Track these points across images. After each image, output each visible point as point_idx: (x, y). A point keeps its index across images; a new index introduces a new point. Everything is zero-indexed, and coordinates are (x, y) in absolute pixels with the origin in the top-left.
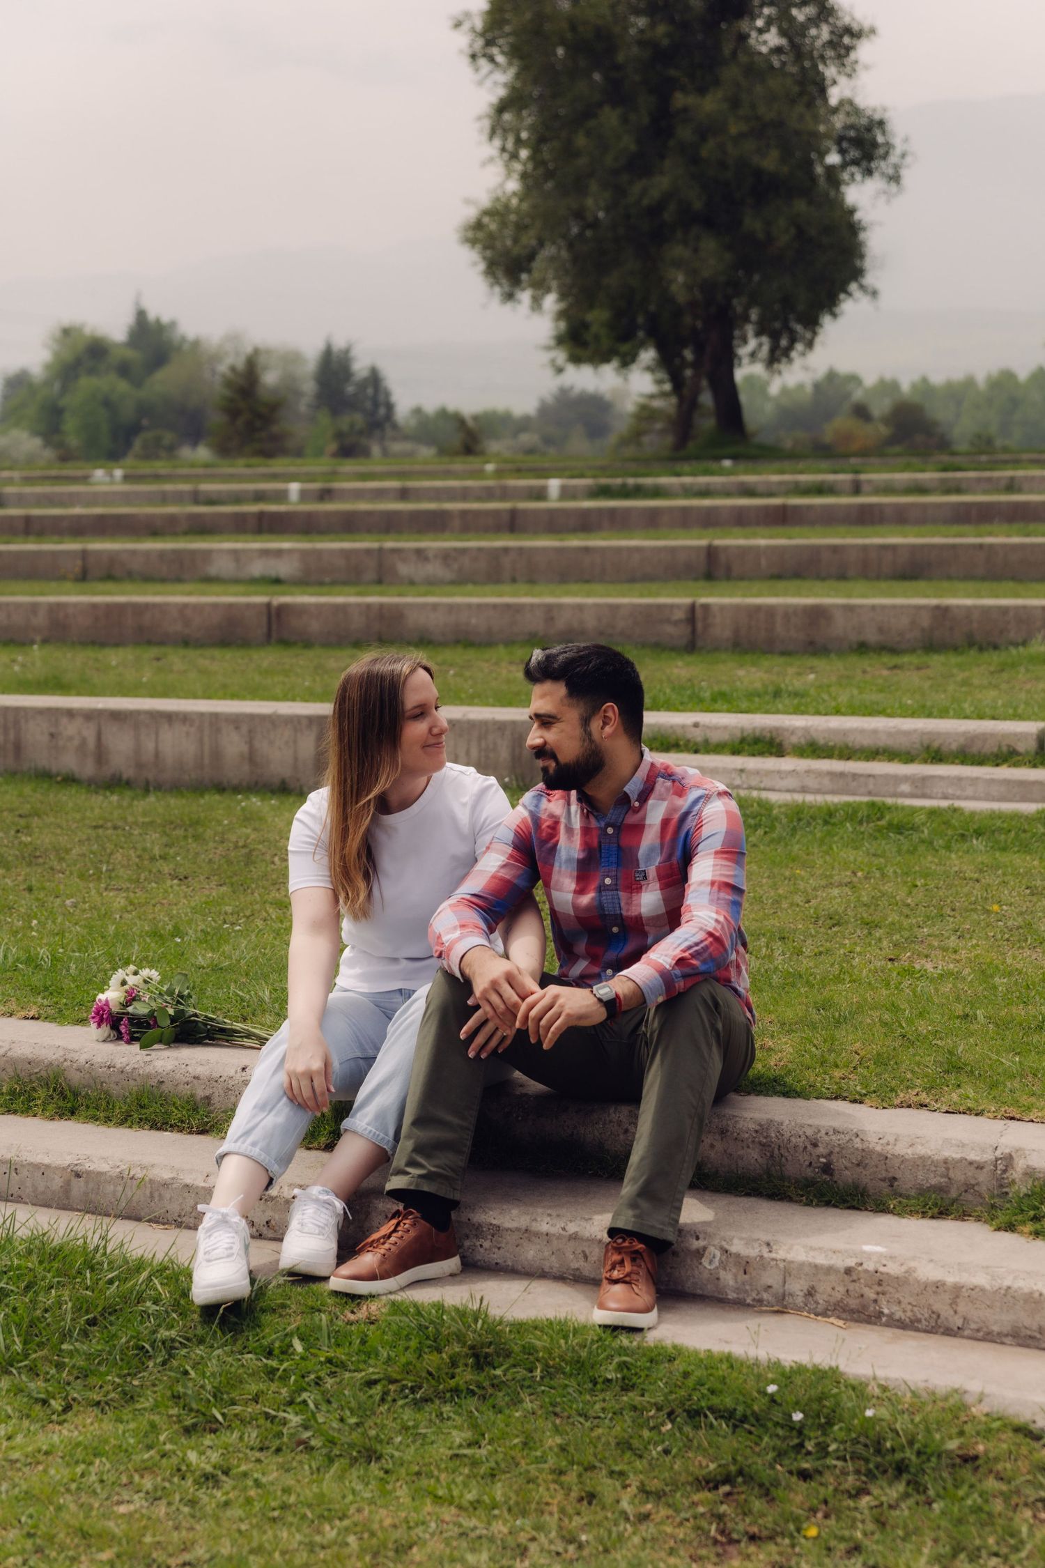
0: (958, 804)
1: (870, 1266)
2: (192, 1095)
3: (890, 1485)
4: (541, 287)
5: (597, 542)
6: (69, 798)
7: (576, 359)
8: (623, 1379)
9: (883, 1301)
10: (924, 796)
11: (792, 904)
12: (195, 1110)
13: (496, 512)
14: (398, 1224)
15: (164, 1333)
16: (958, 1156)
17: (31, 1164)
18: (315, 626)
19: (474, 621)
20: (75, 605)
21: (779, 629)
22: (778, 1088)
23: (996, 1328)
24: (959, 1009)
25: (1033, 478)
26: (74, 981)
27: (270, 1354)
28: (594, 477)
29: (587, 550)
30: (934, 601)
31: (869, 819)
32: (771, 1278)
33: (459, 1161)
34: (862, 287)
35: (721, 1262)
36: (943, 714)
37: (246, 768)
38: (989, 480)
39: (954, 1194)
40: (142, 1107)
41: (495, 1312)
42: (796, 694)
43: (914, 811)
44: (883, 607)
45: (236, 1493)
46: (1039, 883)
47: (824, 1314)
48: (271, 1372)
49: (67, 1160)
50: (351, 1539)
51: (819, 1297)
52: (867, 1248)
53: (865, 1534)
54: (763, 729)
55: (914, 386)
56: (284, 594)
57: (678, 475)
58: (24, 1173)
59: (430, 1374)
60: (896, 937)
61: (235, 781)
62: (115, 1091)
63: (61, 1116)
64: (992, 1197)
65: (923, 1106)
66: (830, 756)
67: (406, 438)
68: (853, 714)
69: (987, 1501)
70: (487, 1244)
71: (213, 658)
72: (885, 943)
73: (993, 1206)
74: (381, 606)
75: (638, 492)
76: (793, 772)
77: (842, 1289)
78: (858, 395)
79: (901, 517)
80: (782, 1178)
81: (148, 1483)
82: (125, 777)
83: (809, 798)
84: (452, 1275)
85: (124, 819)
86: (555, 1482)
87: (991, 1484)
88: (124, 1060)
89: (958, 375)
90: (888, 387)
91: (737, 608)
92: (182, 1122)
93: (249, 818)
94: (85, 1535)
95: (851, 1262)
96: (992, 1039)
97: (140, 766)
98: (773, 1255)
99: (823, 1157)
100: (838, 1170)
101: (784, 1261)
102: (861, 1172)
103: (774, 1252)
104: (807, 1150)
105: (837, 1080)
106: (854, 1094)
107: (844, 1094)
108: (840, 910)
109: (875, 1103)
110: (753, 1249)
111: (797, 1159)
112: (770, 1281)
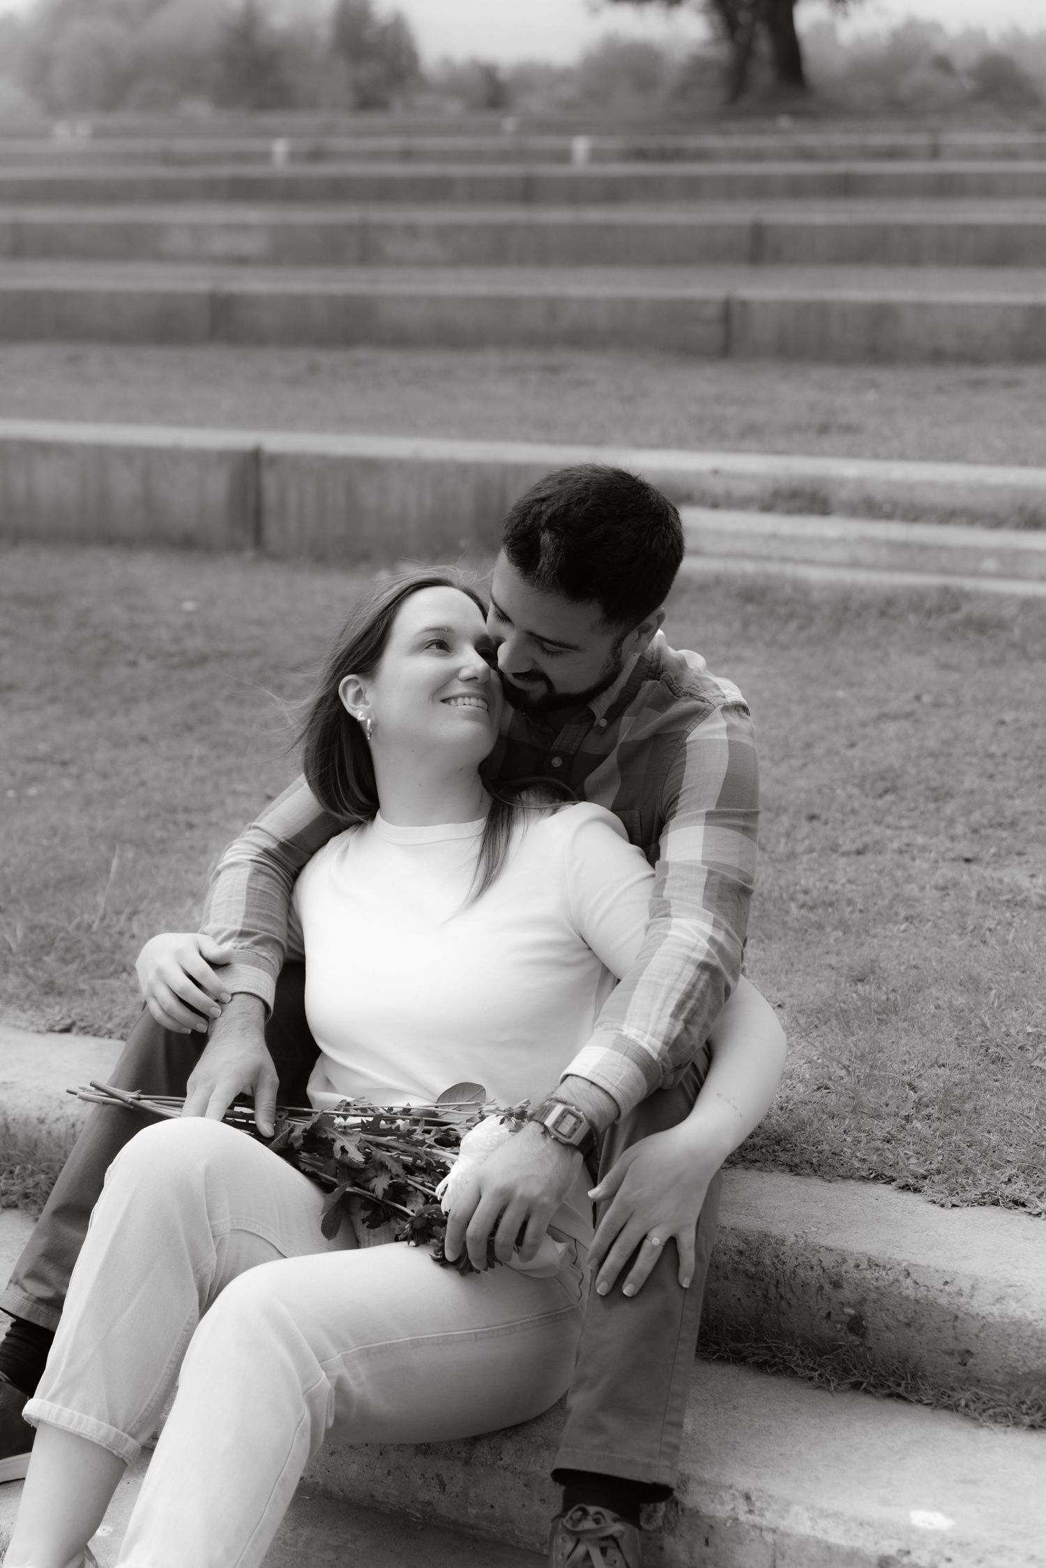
1: (923, 1557)
5: (619, 216)
10: (1016, 578)
11: (829, 751)
13: (508, 180)
18: (268, 319)
21: (834, 331)
22: (783, 1157)
28: (626, 135)
29: (608, 228)
31: (940, 610)
32: (750, 1558)
43: (1000, 599)
44: (965, 305)
52: (918, 1518)
54: (802, 480)
55: (1002, 35)
56: (235, 279)
57: (726, 135)
60: (976, 816)
65: (1018, 1203)
66: (889, 516)
67: (433, 92)
68: (923, 458)
72: (959, 829)
75: (678, 155)
76: (842, 541)
78: (940, 46)
79: (987, 188)
80: (781, 1335)
90: (974, 37)
91: (783, 303)
95: (889, 1547)
97: (8, 509)
98: (755, 1519)
99: (849, 1305)
100: (874, 1329)
101: (774, 1531)
102: (913, 1337)
103: (757, 1512)
104: (824, 1292)
105: (878, 1144)
106: (906, 1173)
107: (889, 1173)
108: (897, 765)
109: (941, 1196)
110: (722, 1504)
111: (807, 1304)
112: (749, 1563)
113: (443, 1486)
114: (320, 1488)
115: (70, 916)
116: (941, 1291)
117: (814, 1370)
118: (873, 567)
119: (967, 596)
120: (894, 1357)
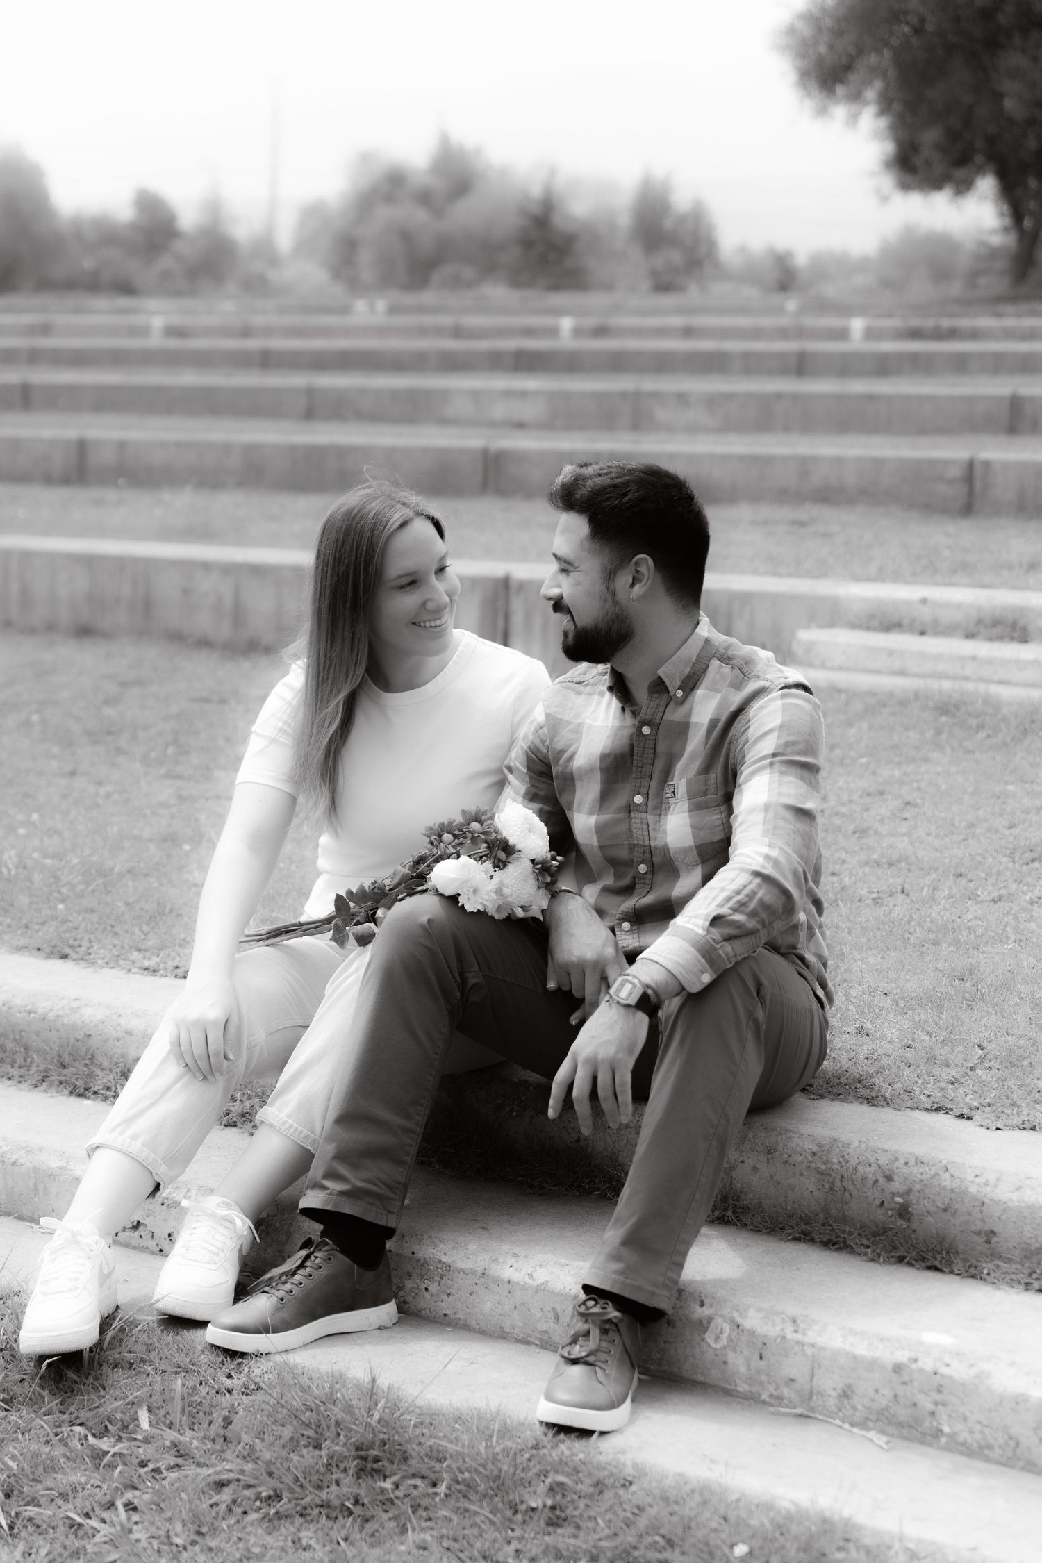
1: (927, 1364)
5: (883, 388)
7: (905, 186)
8: (553, 1508)
9: (943, 1413)
11: (989, 830)
13: (782, 356)
18: (536, 476)
22: (863, 1092)
27: (105, 1430)
28: (905, 317)
29: (871, 398)
32: (794, 1368)
35: (730, 1339)
40: (64, 1067)
41: (409, 1392)
47: (863, 1424)
48: (98, 1455)
51: (857, 1401)
52: (929, 1337)
56: (505, 439)
57: (1000, 316)
59: (297, 1480)
67: (732, 279)
70: (433, 1288)
75: (952, 334)
77: (887, 1392)
80: (844, 1219)
82: (264, 641)
85: (236, 691)
91: (1024, 464)
92: (108, 1089)
95: (902, 1357)
97: (280, 628)
98: (799, 1337)
99: (899, 1195)
100: (918, 1215)
101: (813, 1346)
102: (949, 1220)
103: (800, 1332)
104: (879, 1184)
105: (943, 1085)
106: (962, 1105)
107: (949, 1106)
109: (987, 1121)
110: (774, 1325)
111: (865, 1195)
112: (793, 1373)
113: (557, 1317)
114: (461, 1323)
116: (972, 1182)
117: (868, 1247)
120: (933, 1237)
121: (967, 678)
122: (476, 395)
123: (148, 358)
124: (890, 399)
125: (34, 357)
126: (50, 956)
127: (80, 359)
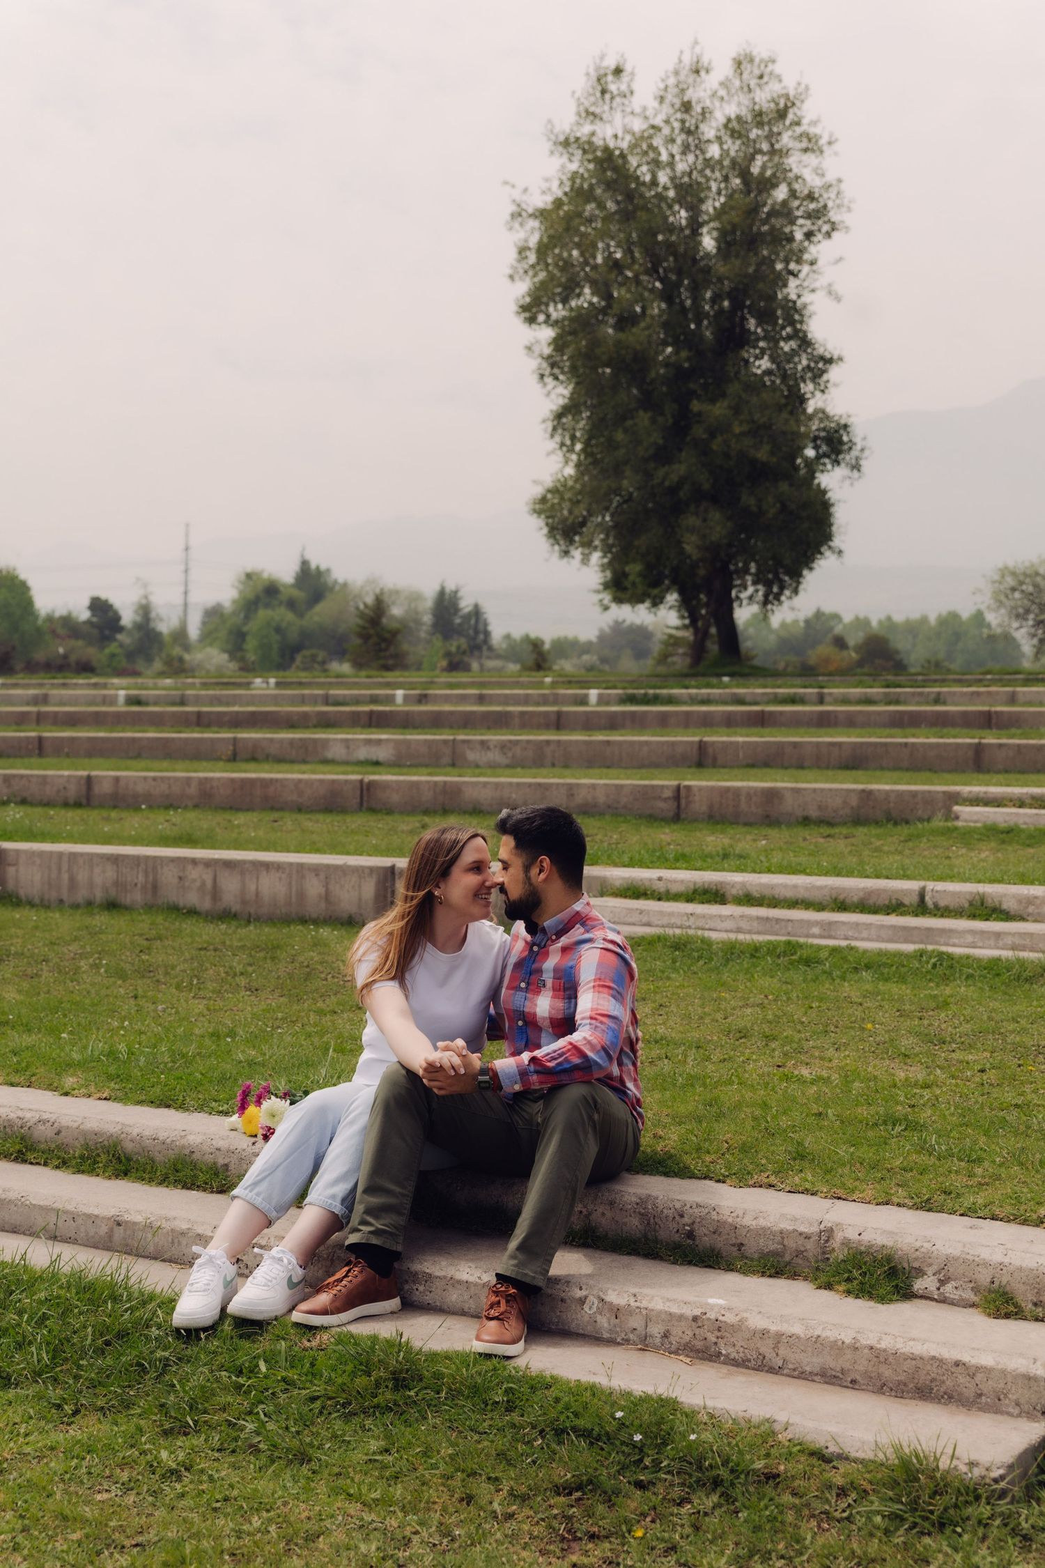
0: (853, 943)
1: (712, 1315)
2: (215, 1163)
3: (707, 1496)
4: (588, 545)
5: (616, 737)
6: (189, 926)
7: (618, 600)
8: (508, 1401)
9: (721, 1343)
10: (830, 937)
11: (713, 1020)
12: (216, 1174)
13: (546, 714)
14: (349, 1271)
15: (160, 1354)
16: (791, 1228)
17: (85, 1214)
18: (395, 798)
19: (514, 796)
20: (219, 779)
21: (743, 806)
22: (661, 1169)
23: (808, 1369)
24: (815, 1108)
25: (954, 693)
26: (141, 1070)
27: (240, 1373)
28: (624, 688)
29: (608, 742)
30: (861, 787)
31: (785, 954)
32: (636, 1322)
33: (402, 1221)
34: (830, 547)
35: (598, 1308)
36: (850, 874)
37: (323, 905)
38: (921, 694)
39: (787, 1258)
40: (177, 1171)
41: (417, 1344)
42: (740, 857)
43: (819, 948)
44: (822, 790)
45: (192, 1486)
46: (907, 1007)
47: (676, 1352)
48: (239, 1387)
49: (112, 1212)
50: (272, 1528)
51: (672, 1339)
52: (711, 1301)
53: (682, 1537)
54: (710, 883)
55: (880, 622)
56: (374, 773)
57: (687, 687)
58: (79, 1221)
59: (359, 1392)
60: (787, 1048)
61: (314, 916)
62: (159, 1158)
63: (117, 1177)
64: (817, 1262)
65: (771, 1186)
66: (760, 905)
67: (499, 657)
68: (781, 872)
69: (781, 1513)
70: (421, 1288)
71: (317, 821)
72: (777, 1053)
73: (817, 1269)
74: (445, 783)
75: (655, 700)
76: (732, 917)
77: (690, 1333)
78: (838, 629)
79: (851, 722)
80: (656, 1241)
81: (125, 1476)
82: (233, 910)
83: (741, 937)
84: (392, 1313)
85: (224, 943)
86: (443, 1485)
87: (787, 1498)
88: (166, 1134)
89: (915, 615)
90: (862, 623)
91: (712, 789)
93: (316, 944)
94: (65, 1518)
95: (697, 1312)
96: (836, 1133)
97: (244, 902)
98: (638, 1304)
99: (688, 1225)
100: (699, 1236)
101: (646, 1309)
102: (716, 1238)
103: (639, 1301)
104: (676, 1219)
105: (707, 1164)
106: (719, 1175)
107: (711, 1175)
108: (749, 1025)
109: (734, 1183)
110: (623, 1299)
111: (668, 1226)
112: (635, 1325)
114: (438, 1308)
115: (307, 1077)
116: (729, 1216)
117: (670, 1256)
118: (750, 932)
119: (801, 946)
120: (708, 1249)
121: (689, 927)
122: (346, 742)
123: (118, 720)
124: (620, 743)
125: (40, 719)
126: (159, 1106)
127: (72, 720)
